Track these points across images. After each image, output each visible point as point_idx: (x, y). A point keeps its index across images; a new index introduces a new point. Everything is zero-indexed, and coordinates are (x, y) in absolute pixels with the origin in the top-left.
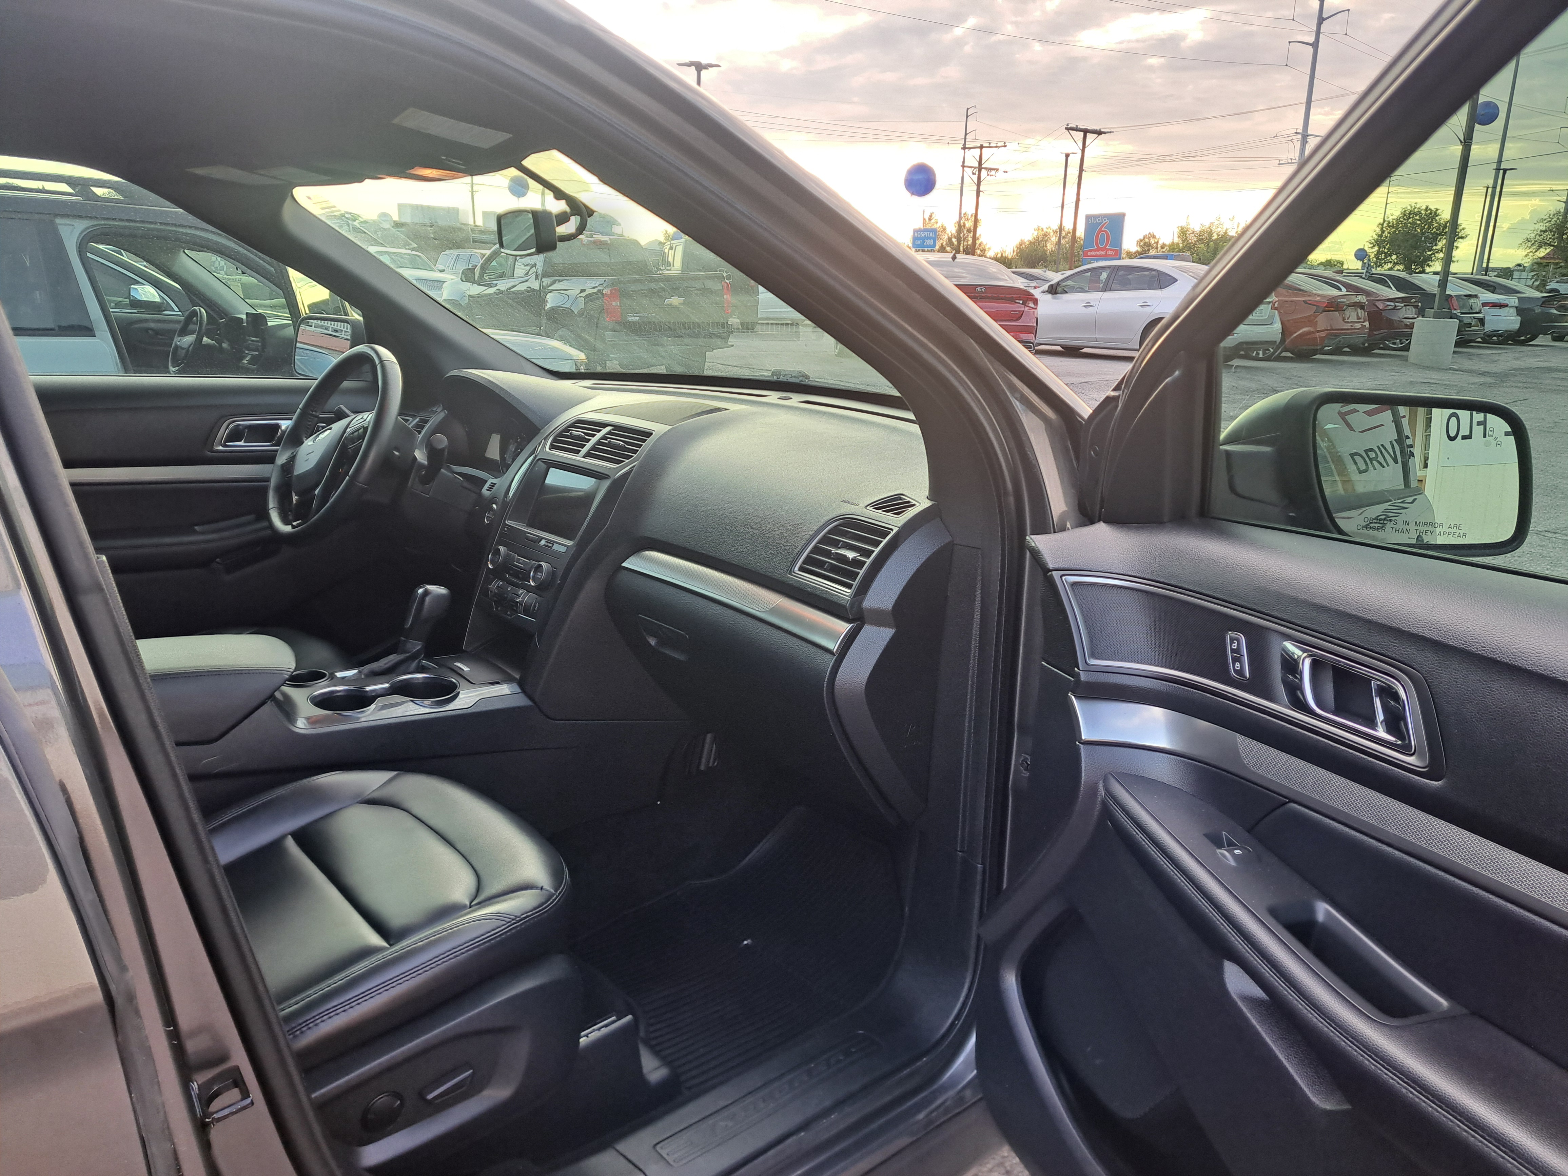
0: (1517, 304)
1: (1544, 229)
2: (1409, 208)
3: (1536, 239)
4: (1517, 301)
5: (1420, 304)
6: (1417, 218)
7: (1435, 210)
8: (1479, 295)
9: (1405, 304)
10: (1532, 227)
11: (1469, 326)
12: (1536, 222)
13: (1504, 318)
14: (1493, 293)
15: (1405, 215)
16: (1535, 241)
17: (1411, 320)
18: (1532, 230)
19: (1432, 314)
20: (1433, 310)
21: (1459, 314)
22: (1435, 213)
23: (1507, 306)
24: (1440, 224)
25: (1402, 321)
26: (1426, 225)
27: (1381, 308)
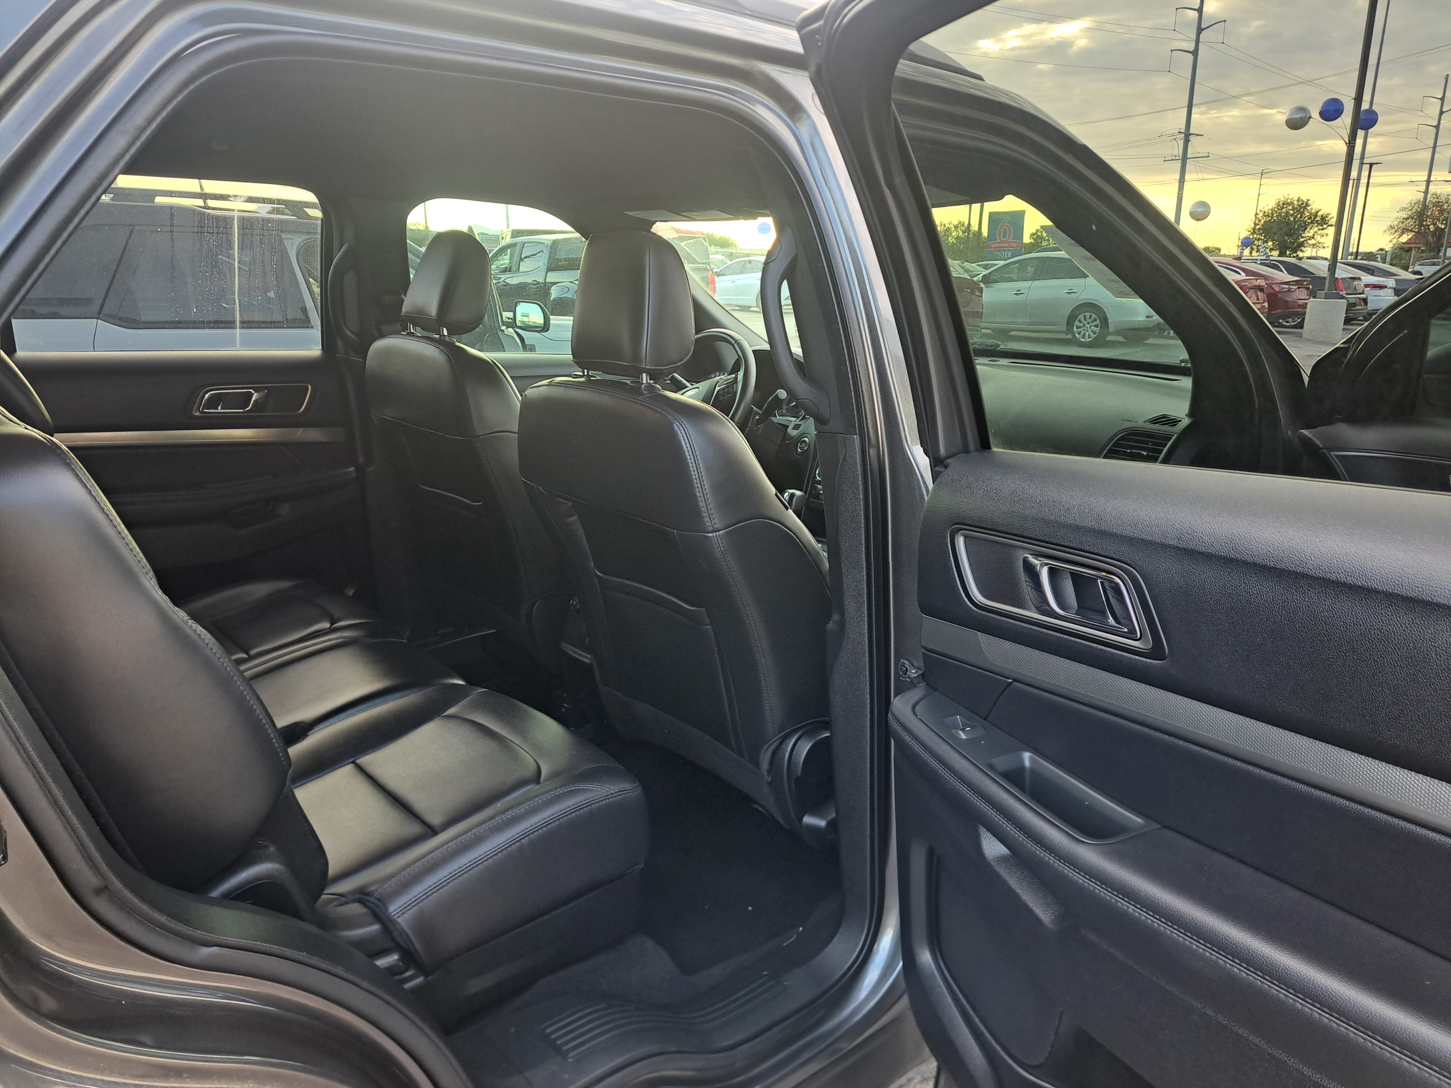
0: (1394, 286)
1: (1406, 216)
2: (1282, 199)
3: (1399, 226)
4: (1394, 282)
5: (1311, 287)
6: (1290, 208)
7: (1306, 201)
8: (1362, 278)
9: (1299, 286)
10: (1396, 215)
11: (1354, 305)
12: (1398, 211)
13: (1384, 298)
14: (1372, 275)
15: (1279, 205)
16: (1398, 228)
17: (1303, 301)
18: (1395, 217)
19: (1323, 296)
20: (1324, 292)
21: (1345, 295)
22: (1307, 203)
23: (1385, 287)
24: (1311, 214)
25: (1296, 302)
26: (1298, 214)
27: (1277, 290)
